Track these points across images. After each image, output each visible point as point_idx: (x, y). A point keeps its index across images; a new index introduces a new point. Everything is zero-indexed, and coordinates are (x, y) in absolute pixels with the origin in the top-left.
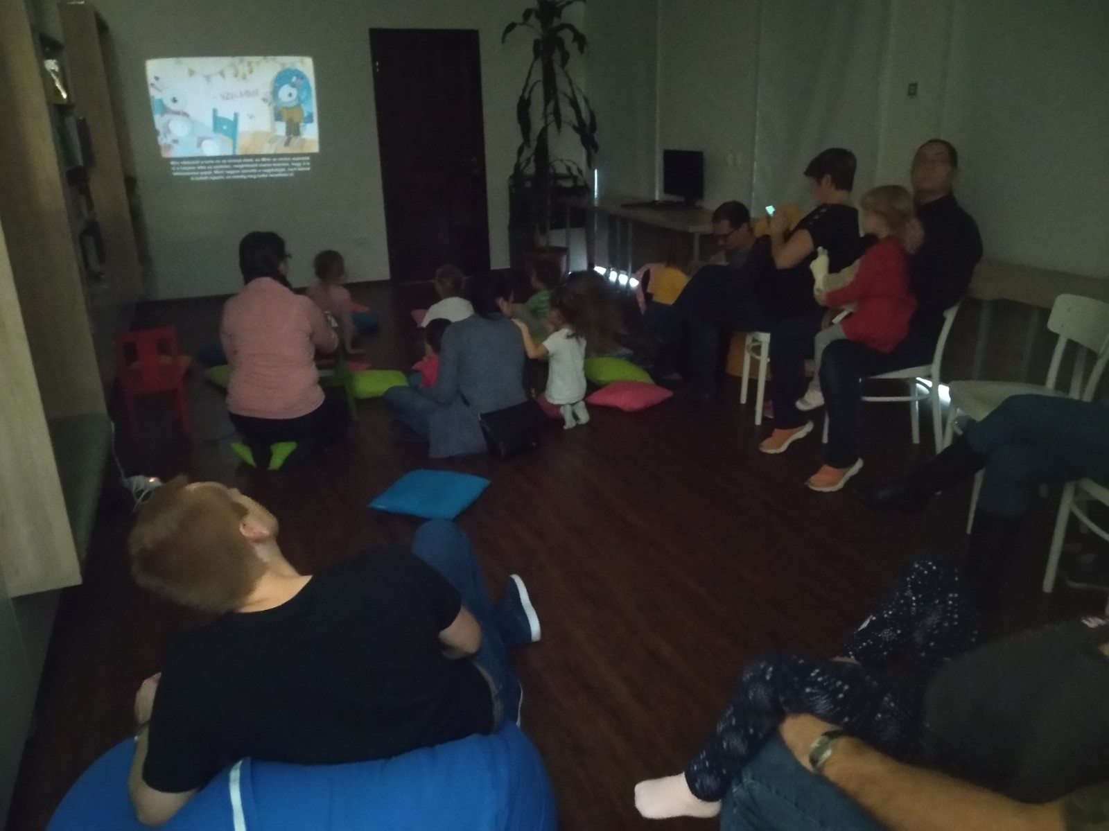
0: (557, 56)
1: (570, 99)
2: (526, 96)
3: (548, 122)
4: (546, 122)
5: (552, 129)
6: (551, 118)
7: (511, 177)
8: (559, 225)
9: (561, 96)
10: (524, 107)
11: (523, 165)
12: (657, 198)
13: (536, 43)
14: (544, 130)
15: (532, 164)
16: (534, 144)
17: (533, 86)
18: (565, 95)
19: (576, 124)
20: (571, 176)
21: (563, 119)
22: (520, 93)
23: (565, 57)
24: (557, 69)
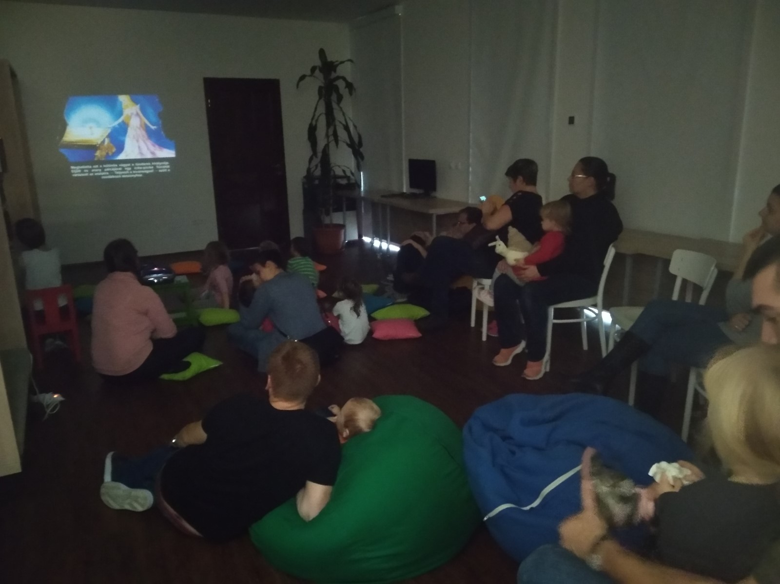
0: (334, 97)
1: (344, 125)
3: (330, 141)
4: (328, 140)
5: (332, 145)
6: (331, 138)
7: (305, 177)
8: (338, 209)
9: (337, 123)
10: (312, 131)
11: (312, 170)
12: (405, 191)
13: (320, 88)
14: (327, 146)
15: (319, 168)
16: (320, 155)
17: (319, 116)
18: (341, 123)
19: (349, 142)
20: (346, 177)
21: (339, 138)
22: (309, 122)
23: (340, 98)
24: (335, 105)
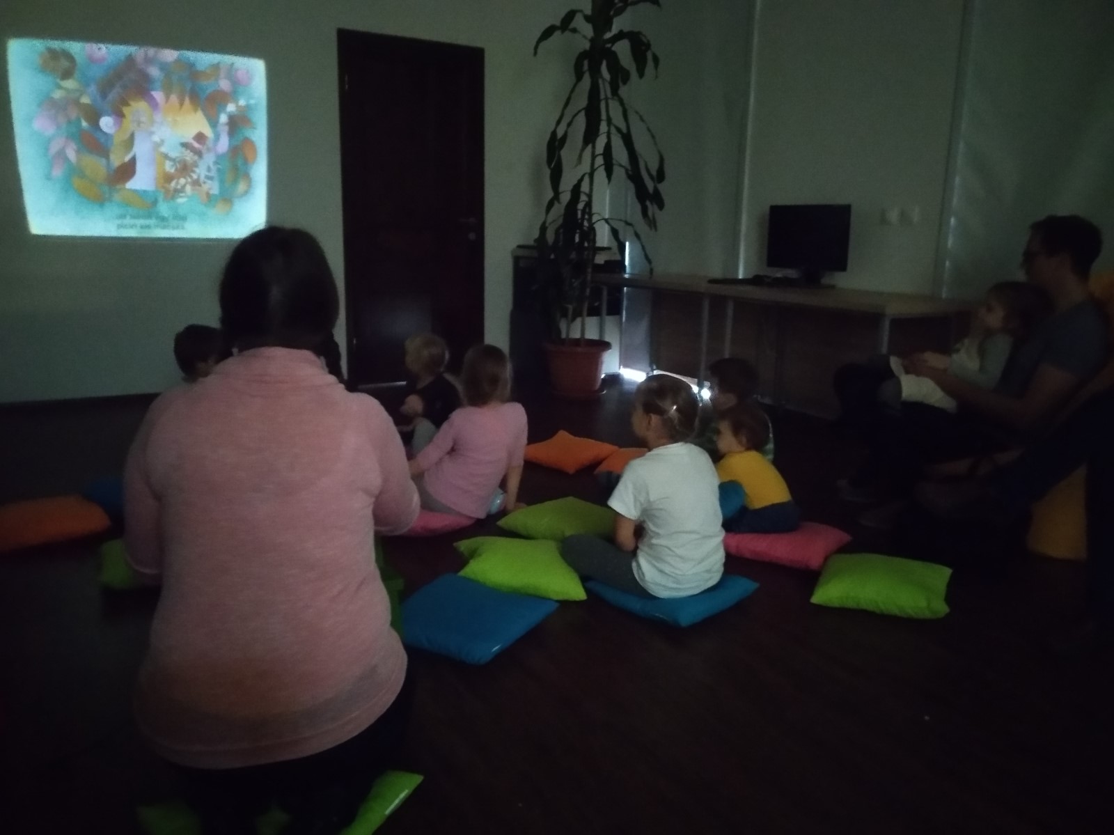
1: (624, 136)
2: (560, 133)
12: (741, 275)
13: (580, 56)
16: (566, 197)
17: (572, 120)
19: (630, 171)
21: (615, 163)
22: (552, 128)
